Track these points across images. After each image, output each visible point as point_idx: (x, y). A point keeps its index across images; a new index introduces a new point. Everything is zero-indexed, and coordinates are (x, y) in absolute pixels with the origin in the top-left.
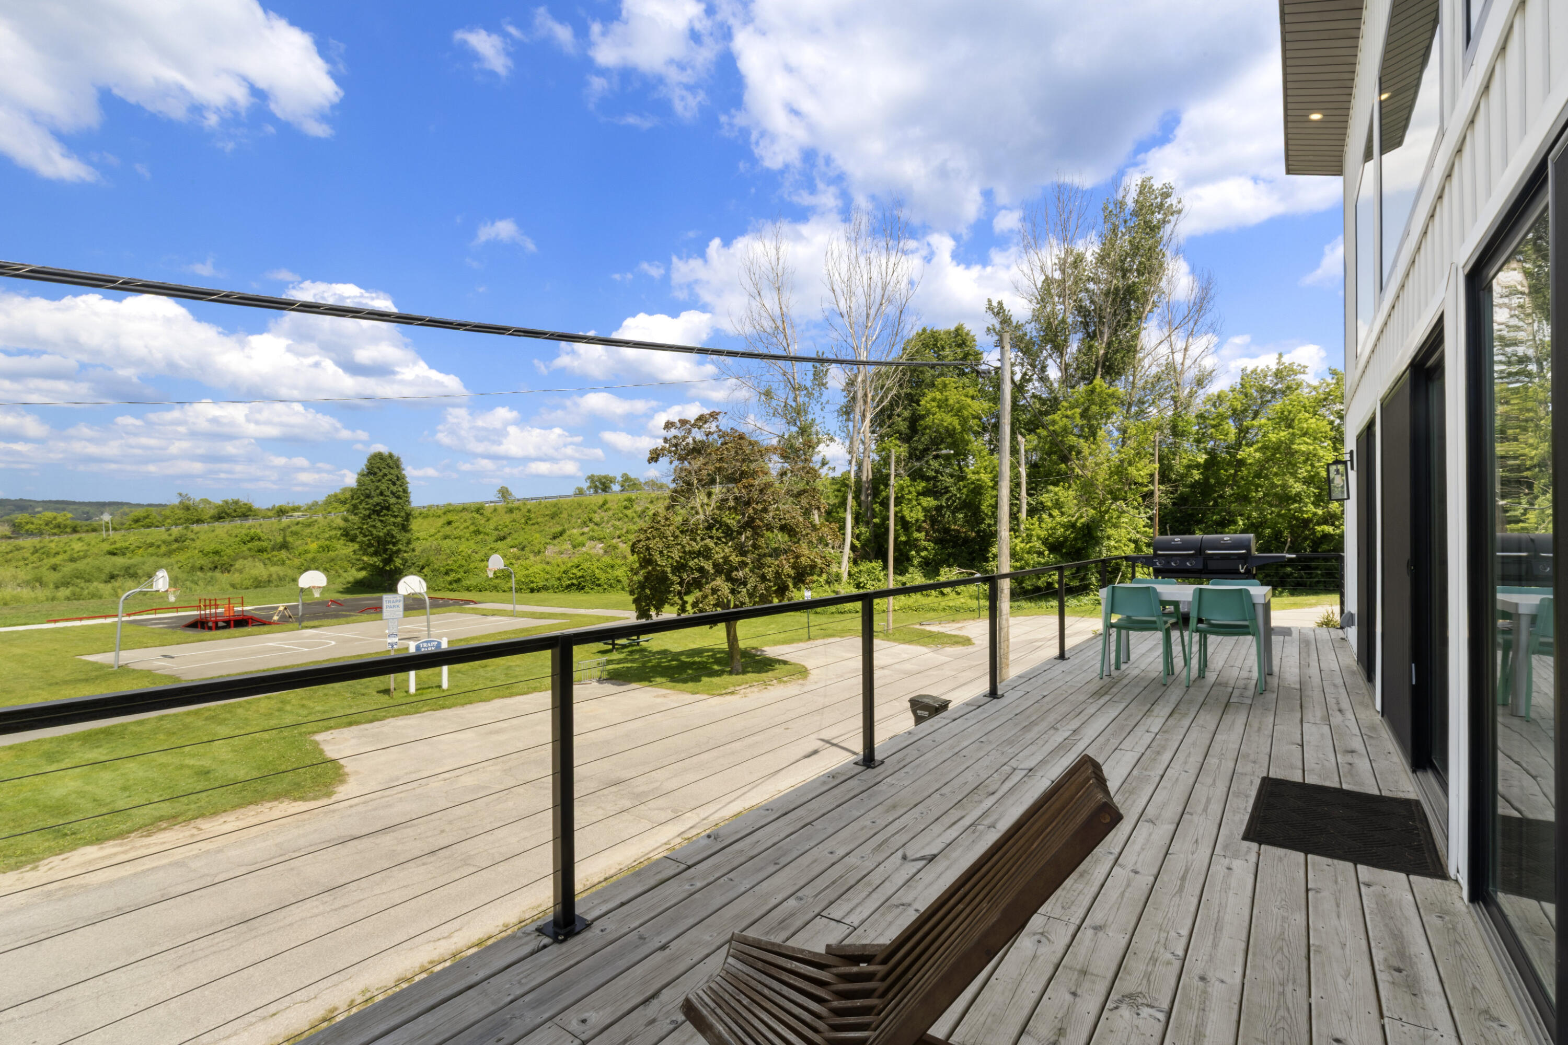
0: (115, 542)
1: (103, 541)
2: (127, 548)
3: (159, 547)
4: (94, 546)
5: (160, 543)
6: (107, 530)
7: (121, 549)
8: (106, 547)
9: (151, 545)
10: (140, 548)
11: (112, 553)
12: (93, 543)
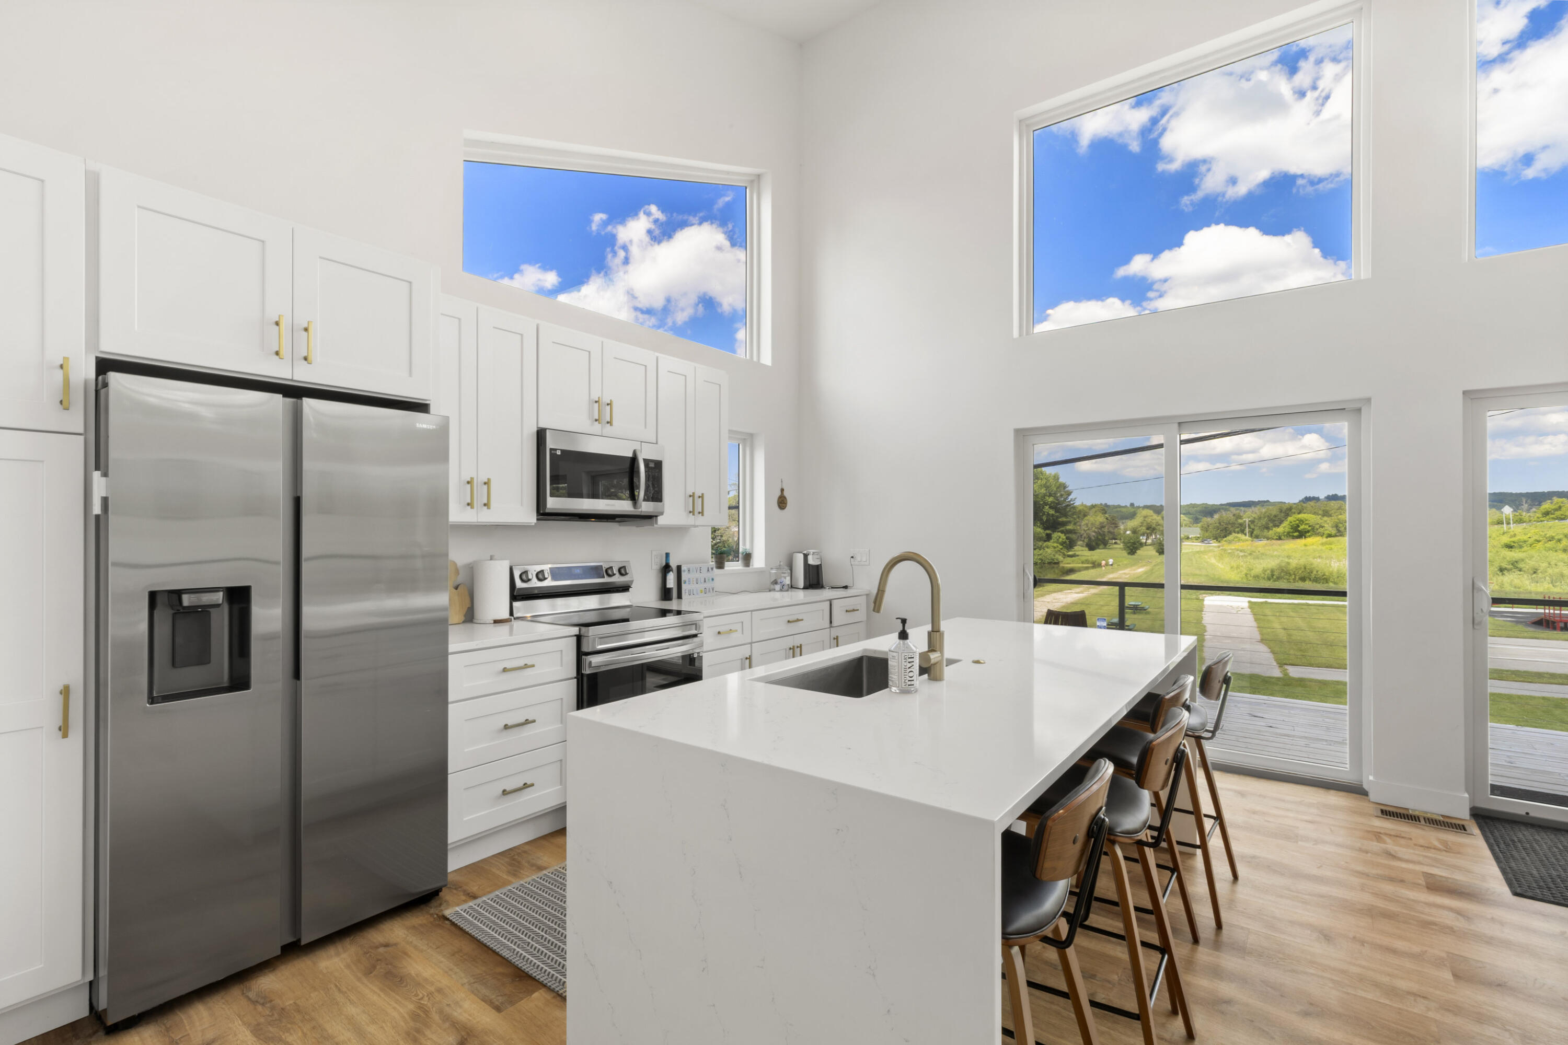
0: (1515, 535)
1: (1504, 533)
2: (1525, 542)
3: (1559, 541)
4: (1494, 539)
5: (1561, 536)
6: (1508, 523)
7: (1519, 541)
8: (1506, 539)
9: (1551, 539)
10: (1539, 541)
11: (1509, 547)
12: (1494, 535)
